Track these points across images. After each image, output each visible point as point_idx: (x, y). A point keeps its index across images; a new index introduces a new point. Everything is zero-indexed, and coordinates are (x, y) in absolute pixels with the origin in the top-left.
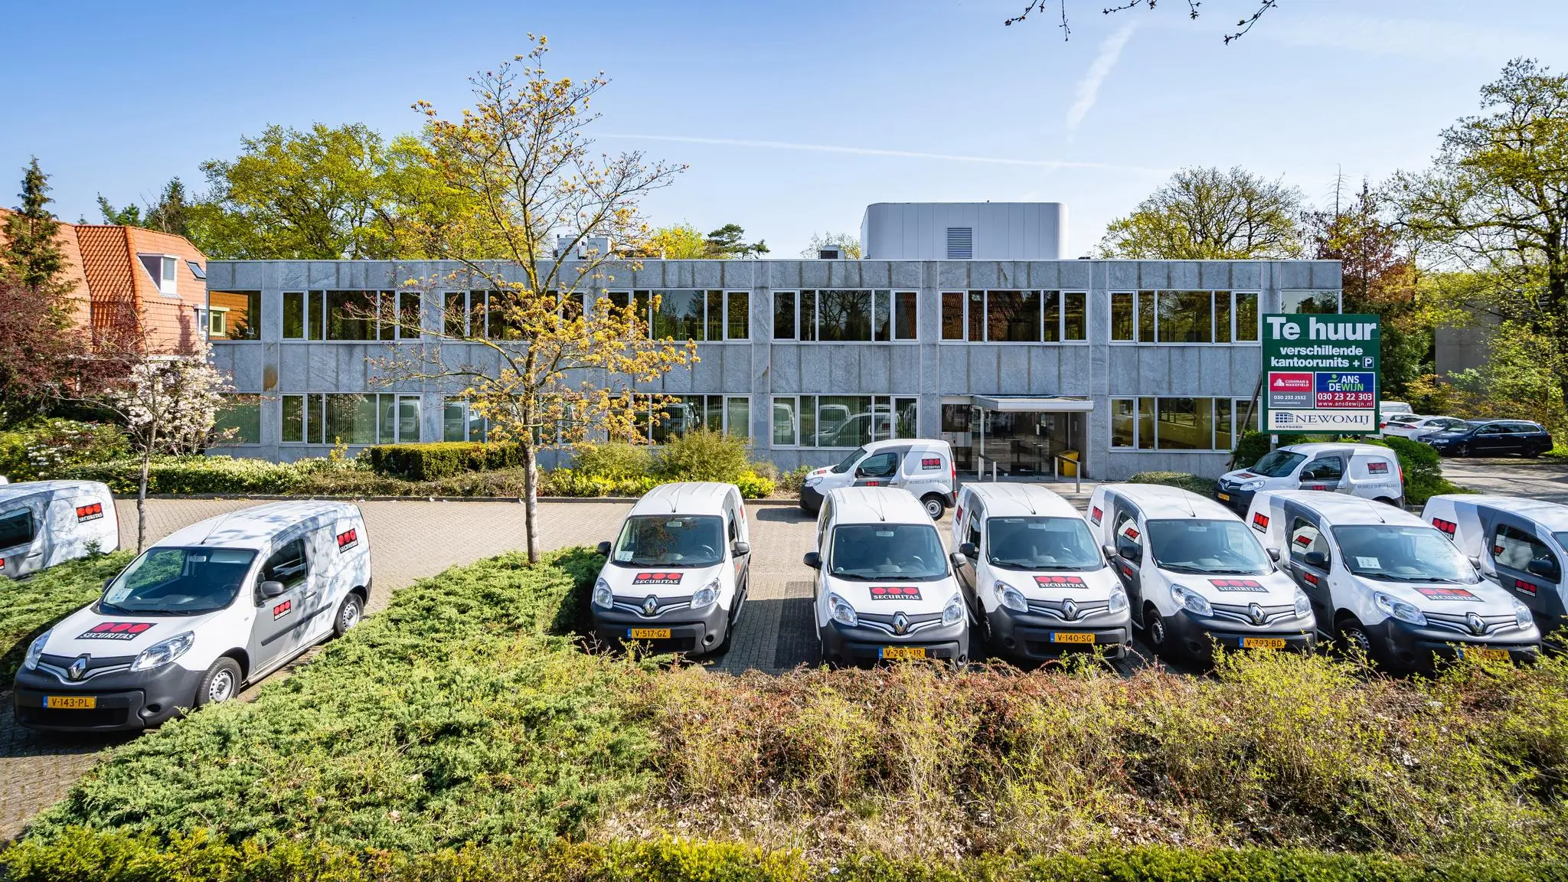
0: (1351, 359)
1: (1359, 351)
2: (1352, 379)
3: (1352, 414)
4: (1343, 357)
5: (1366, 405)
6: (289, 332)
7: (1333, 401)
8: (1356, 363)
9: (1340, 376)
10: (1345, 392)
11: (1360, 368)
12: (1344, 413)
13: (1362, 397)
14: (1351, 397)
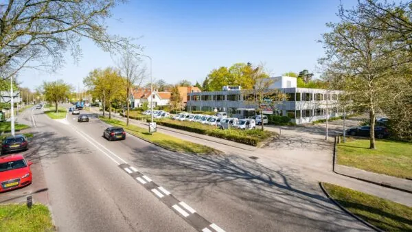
3: (270, 112)
5: (272, 111)
6: (192, 100)
7: (268, 110)
8: (270, 105)
14: (270, 109)
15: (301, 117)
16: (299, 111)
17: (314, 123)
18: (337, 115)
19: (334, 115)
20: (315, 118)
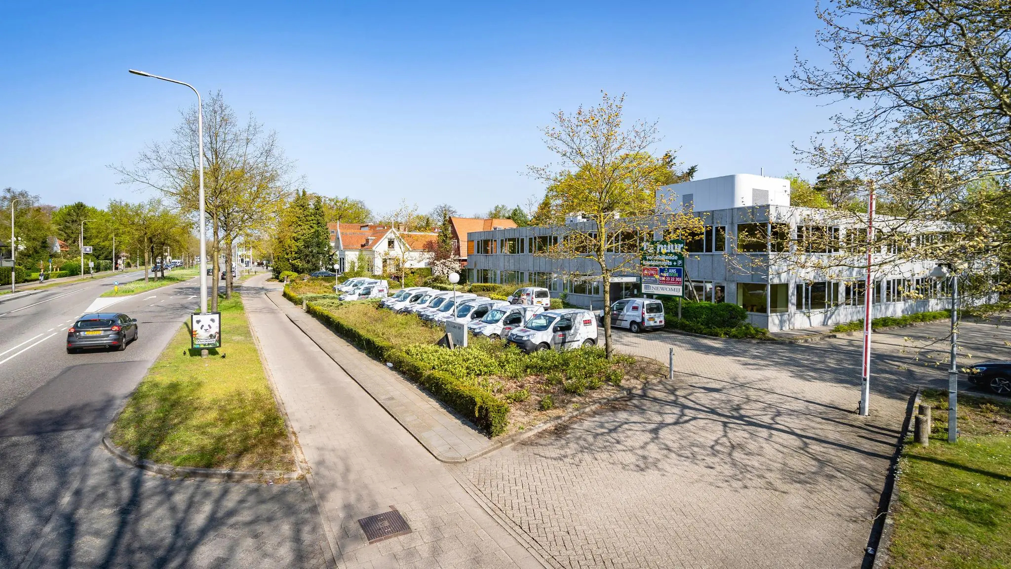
0: (673, 261)
1: (676, 258)
2: (674, 271)
3: (673, 287)
4: (670, 260)
5: (678, 283)
6: (478, 252)
7: (666, 281)
8: (675, 263)
9: (668, 269)
10: (670, 277)
11: (676, 266)
12: (670, 287)
13: (677, 279)
14: (673, 279)
15: (792, 308)
16: (786, 286)
17: (838, 329)
18: (935, 305)
19: (925, 303)
20: (845, 314)
